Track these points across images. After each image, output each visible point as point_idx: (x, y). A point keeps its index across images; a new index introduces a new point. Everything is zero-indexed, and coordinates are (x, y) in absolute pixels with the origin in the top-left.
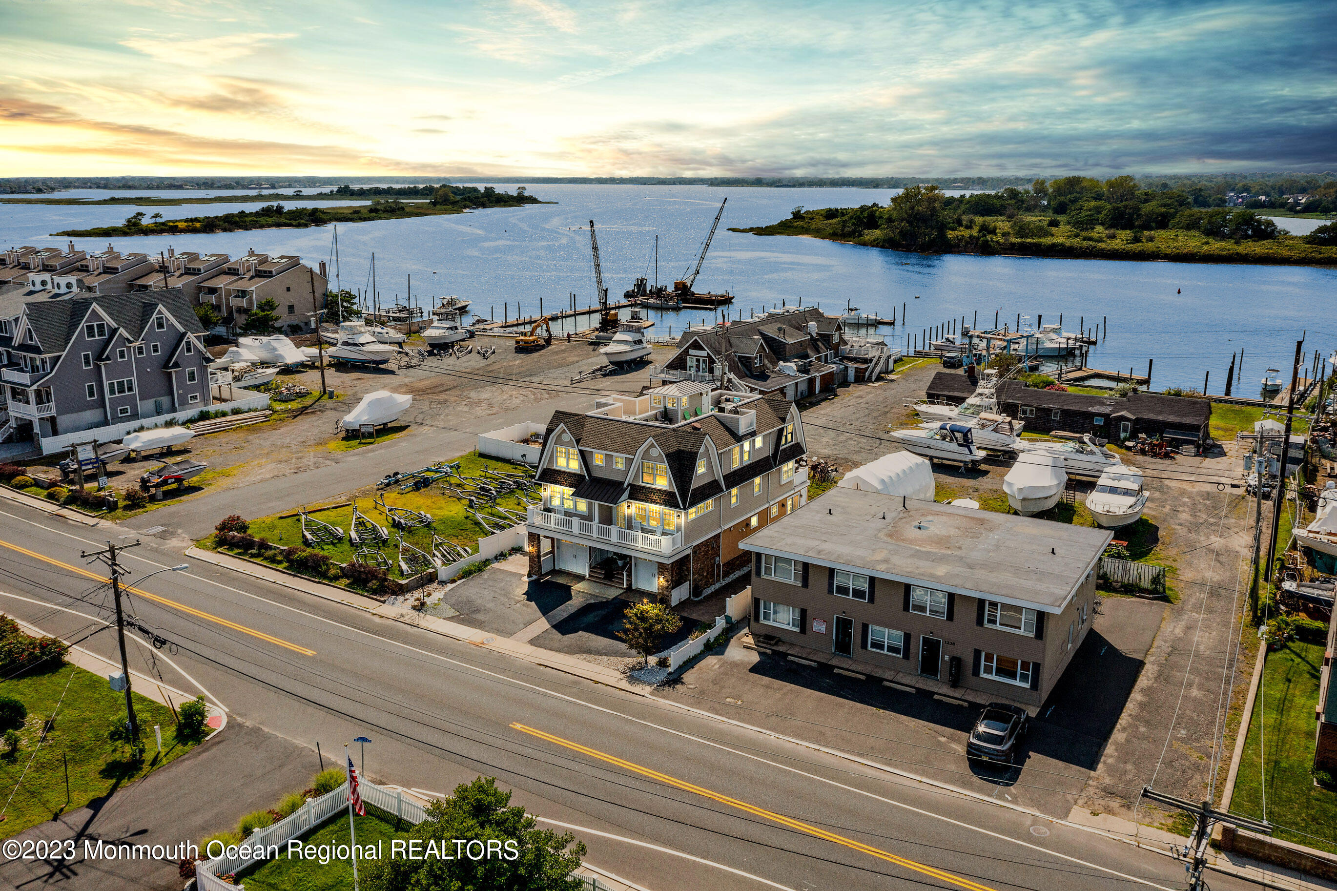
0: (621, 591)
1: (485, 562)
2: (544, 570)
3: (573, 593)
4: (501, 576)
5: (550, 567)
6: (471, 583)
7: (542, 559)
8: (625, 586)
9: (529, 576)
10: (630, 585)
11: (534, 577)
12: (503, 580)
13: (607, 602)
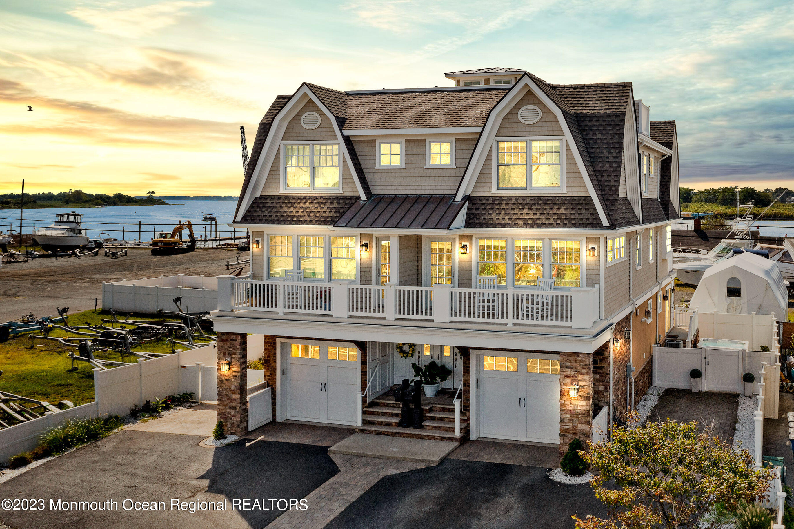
0: (450, 446)
1: (107, 421)
2: (253, 424)
3: (337, 459)
4: (147, 444)
5: (265, 417)
6: (68, 464)
7: (248, 397)
8: (457, 434)
9: (220, 434)
10: (466, 431)
11: (231, 439)
12: (152, 451)
13: (428, 470)
